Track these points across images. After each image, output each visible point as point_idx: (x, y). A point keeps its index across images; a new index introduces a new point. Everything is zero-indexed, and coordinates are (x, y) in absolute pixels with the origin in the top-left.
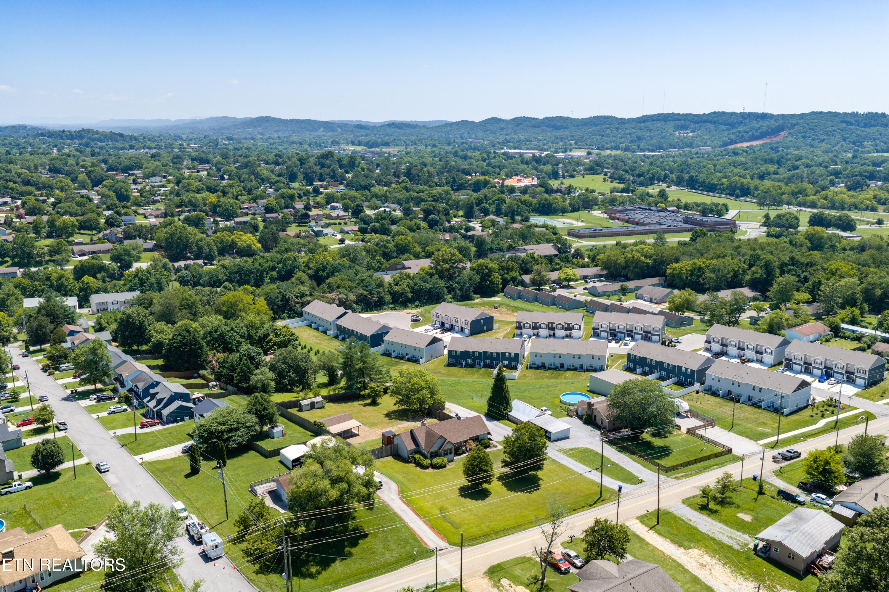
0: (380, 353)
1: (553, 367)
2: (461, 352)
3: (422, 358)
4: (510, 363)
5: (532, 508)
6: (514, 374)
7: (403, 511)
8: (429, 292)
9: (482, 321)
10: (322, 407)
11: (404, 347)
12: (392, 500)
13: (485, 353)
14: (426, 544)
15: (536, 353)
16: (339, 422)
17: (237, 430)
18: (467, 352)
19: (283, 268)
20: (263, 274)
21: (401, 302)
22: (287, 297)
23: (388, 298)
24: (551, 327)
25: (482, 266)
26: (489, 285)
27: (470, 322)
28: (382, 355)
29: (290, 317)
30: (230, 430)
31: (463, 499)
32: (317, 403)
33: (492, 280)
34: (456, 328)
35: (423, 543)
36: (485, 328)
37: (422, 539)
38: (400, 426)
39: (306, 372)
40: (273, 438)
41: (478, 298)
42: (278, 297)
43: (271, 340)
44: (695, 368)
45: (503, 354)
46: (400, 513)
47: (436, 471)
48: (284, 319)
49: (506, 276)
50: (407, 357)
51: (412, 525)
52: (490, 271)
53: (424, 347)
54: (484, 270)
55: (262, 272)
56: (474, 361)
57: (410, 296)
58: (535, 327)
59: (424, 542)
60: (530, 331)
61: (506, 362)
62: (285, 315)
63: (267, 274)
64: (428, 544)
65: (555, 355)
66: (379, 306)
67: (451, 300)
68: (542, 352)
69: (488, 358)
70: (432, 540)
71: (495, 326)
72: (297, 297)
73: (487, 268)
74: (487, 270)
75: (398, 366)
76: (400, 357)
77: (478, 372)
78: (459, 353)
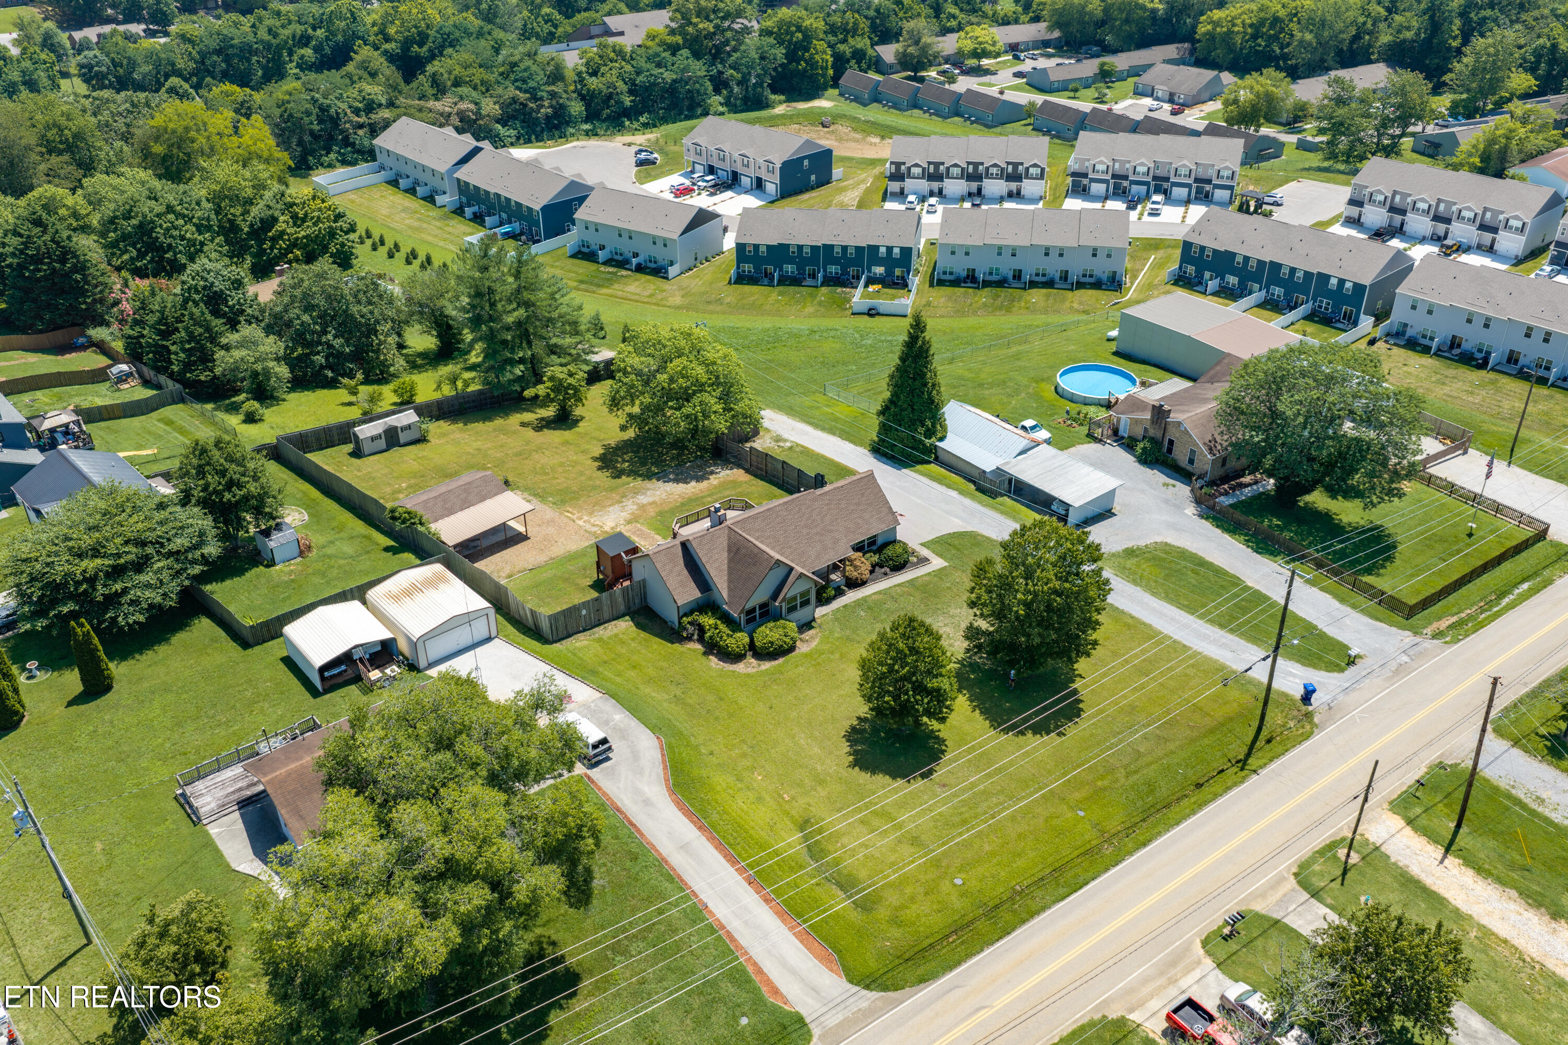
0: (568, 251)
1: (994, 278)
2: (768, 247)
3: (672, 264)
4: (890, 272)
5: (1077, 795)
6: (903, 301)
7: (685, 847)
8: (672, 90)
9: (806, 162)
10: (422, 440)
11: (625, 236)
12: (647, 802)
13: (829, 248)
14: (776, 991)
15: (953, 246)
16: (466, 504)
17: (140, 566)
18: (784, 247)
19: (327, 38)
20: (280, 56)
21: (609, 118)
22: (332, 111)
23: (576, 108)
24: (974, 174)
25: (790, 24)
26: (805, 70)
27: (778, 166)
28: (574, 256)
29: (344, 162)
30: (117, 572)
31: (863, 778)
32: (404, 429)
33: (812, 58)
34: (745, 181)
35: (764, 990)
36: (813, 177)
37: (760, 971)
38: (643, 499)
39: (372, 331)
40: (271, 563)
41: (780, 103)
42: (308, 113)
43: (283, 232)
44: (1367, 280)
45: (874, 249)
46: (678, 861)
47: (767, 665)
48: (330, 166)
49: (842, 47)
50: (635, 261)
51: (721, 911)
52: (808, 36)
53: (675, 236)
54: (792, 34)
55: (279, 48)
56: (801, 269)
57: (627, 101)
58: (935, 174)
59: (769, 982)
60: (924, 185)
61: (879, 270)
62: (332, 156)
63: (291, 54)
64: (783, 989)
65: (1000, 250)
66: (557, 127)
67: (721, 109)
68: (969, 242)
69: (835, 261)
70: (793, 972)
71: (837, 172)
72: (357, 112)
73: (799, 29)
74: (800, 35)
75: (616, 286)
76: (619, 262)
77: (813, 297)
78: (763, 249)
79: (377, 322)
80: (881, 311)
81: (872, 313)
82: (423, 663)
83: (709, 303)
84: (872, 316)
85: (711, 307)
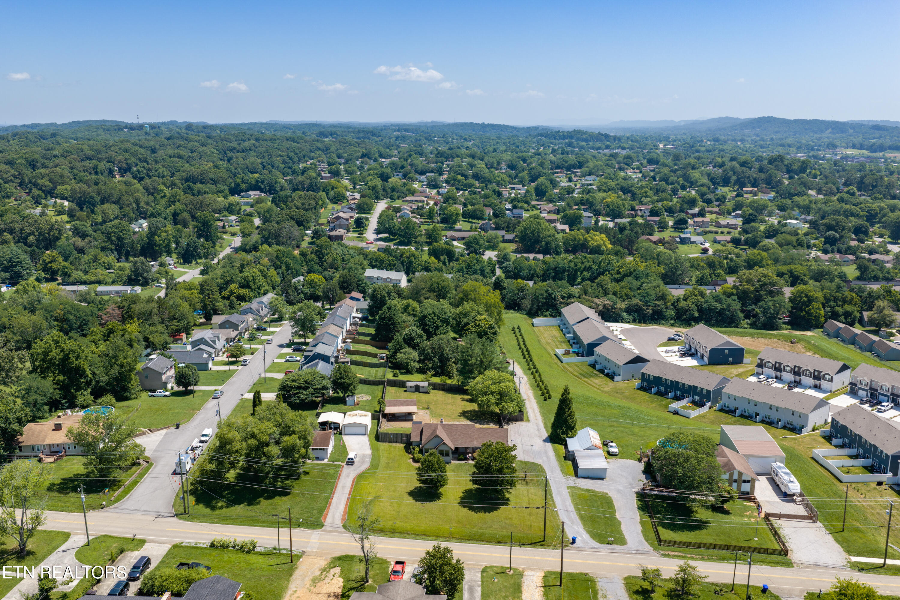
0: (588, 363)
1: (747, 414)
2: (654, 377)
4: (701, 400)
5: (457, 525)
7: (344, 487)
8: (721, 313)
9: (726, 351)
10: (427, 393)
11: (608, 361)
12: (349, 476)
16: (401, 405)
17: (306, 389)
18: (659, 379)
19: (597, 269)
21: (685, 319)
23: (671, 313)
24: (797, 371)
25: (802, 293)
27: (709, 350)
28: (590, 365)
30: (298, 388)
31: (406, 496)
32: (422, 387)
33: (810, 310)
34: (699, 354)
35: (323, 518)
36: (730, 359)
37: (327, 514)
40: (346, 404)
44: (890, 453)
45: (695, 388)
46: (339, 488)
48: (546, 316)
50: (606, 371)
51: (334, 501)
52: (810, 300)
53: (621, 365)
54: (802, 298)
56: (666, 389)
57: (696, 314)
58: (778, 368)
59: (326, 516)
60: (772, 372)
61: (697, 398)
62: (548, 312)
64: (327, 519)
65: (749, 402)
66: (657, 320)
67: (746, 326)
69: (680, 390)
70: (333, 517)
71: (747, 360)
72: (563, 298)
73: (807, 296)
74: (806, 299)
75: (592, 379)
76: (602, 371)
77: (662, 401)
78: (652, 377)
79: (451, 358)
80: (680, 413)
81: (676, 413)
82: (343, 433)
83: (617, 393)
84: (674, 414)
85: (616, 395)
